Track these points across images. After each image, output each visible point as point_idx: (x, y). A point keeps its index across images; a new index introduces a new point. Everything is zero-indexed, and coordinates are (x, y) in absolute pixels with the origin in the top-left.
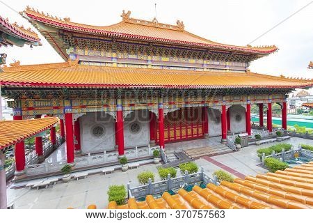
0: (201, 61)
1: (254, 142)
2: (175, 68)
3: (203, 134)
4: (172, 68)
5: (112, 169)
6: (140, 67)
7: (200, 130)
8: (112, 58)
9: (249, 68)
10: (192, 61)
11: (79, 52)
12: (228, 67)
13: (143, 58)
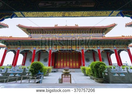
0: (76, 34)
8: (41, 35)
9: (105, 36)
11: (32, 34)
12: (91, 36)
13: (52, 35)
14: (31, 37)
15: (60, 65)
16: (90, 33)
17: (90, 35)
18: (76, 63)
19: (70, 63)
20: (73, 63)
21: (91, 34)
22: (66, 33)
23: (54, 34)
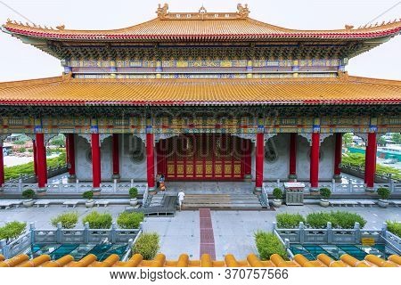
0: (242, 63)
1: (318, 201)
2: (197, 77)
3: (242, 175)
4: (192, 77)
5: (74, 202)
6: (145, 77)
7: (237, 169)
8: (110, 68)
9: (346, 68)
10: (227, 63)
11: (74, 63)
12: (296, 70)
13: (151, 64)
14: (73, 75)
15: (185, 171)
16: (294, 57)
17: (292, 67)
18: (233, 164)
19: (214, 164)
20: (223, 164)
21: (296, 63)
22: (204, 58)
23: (158, 64)
